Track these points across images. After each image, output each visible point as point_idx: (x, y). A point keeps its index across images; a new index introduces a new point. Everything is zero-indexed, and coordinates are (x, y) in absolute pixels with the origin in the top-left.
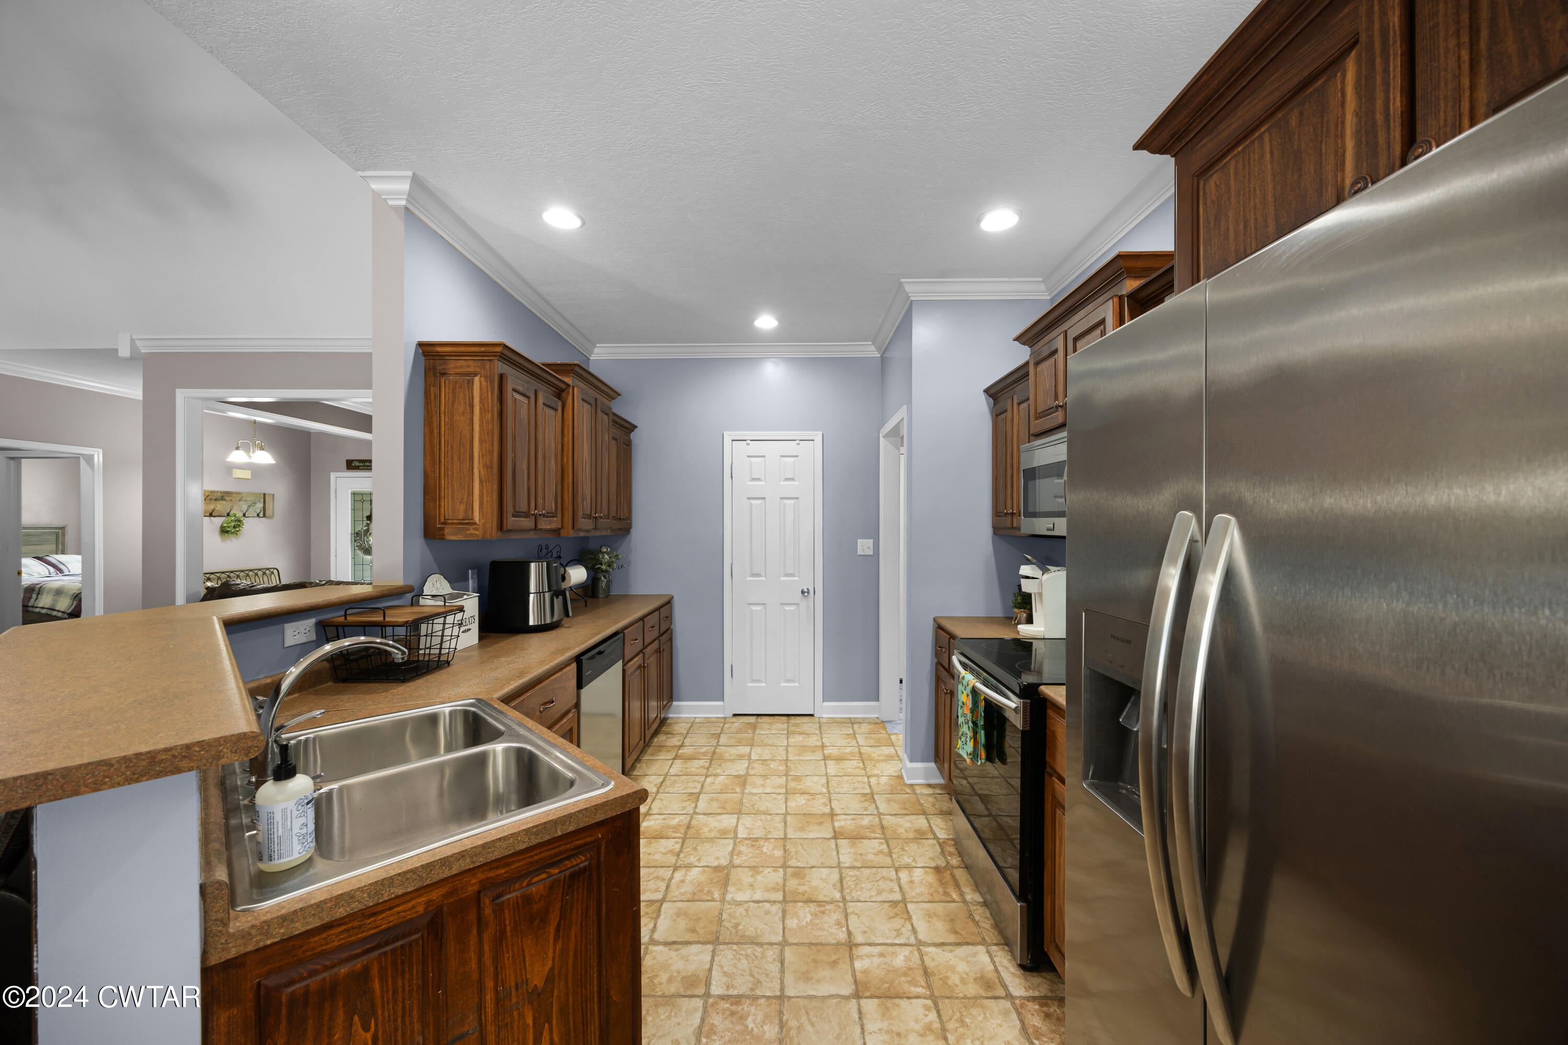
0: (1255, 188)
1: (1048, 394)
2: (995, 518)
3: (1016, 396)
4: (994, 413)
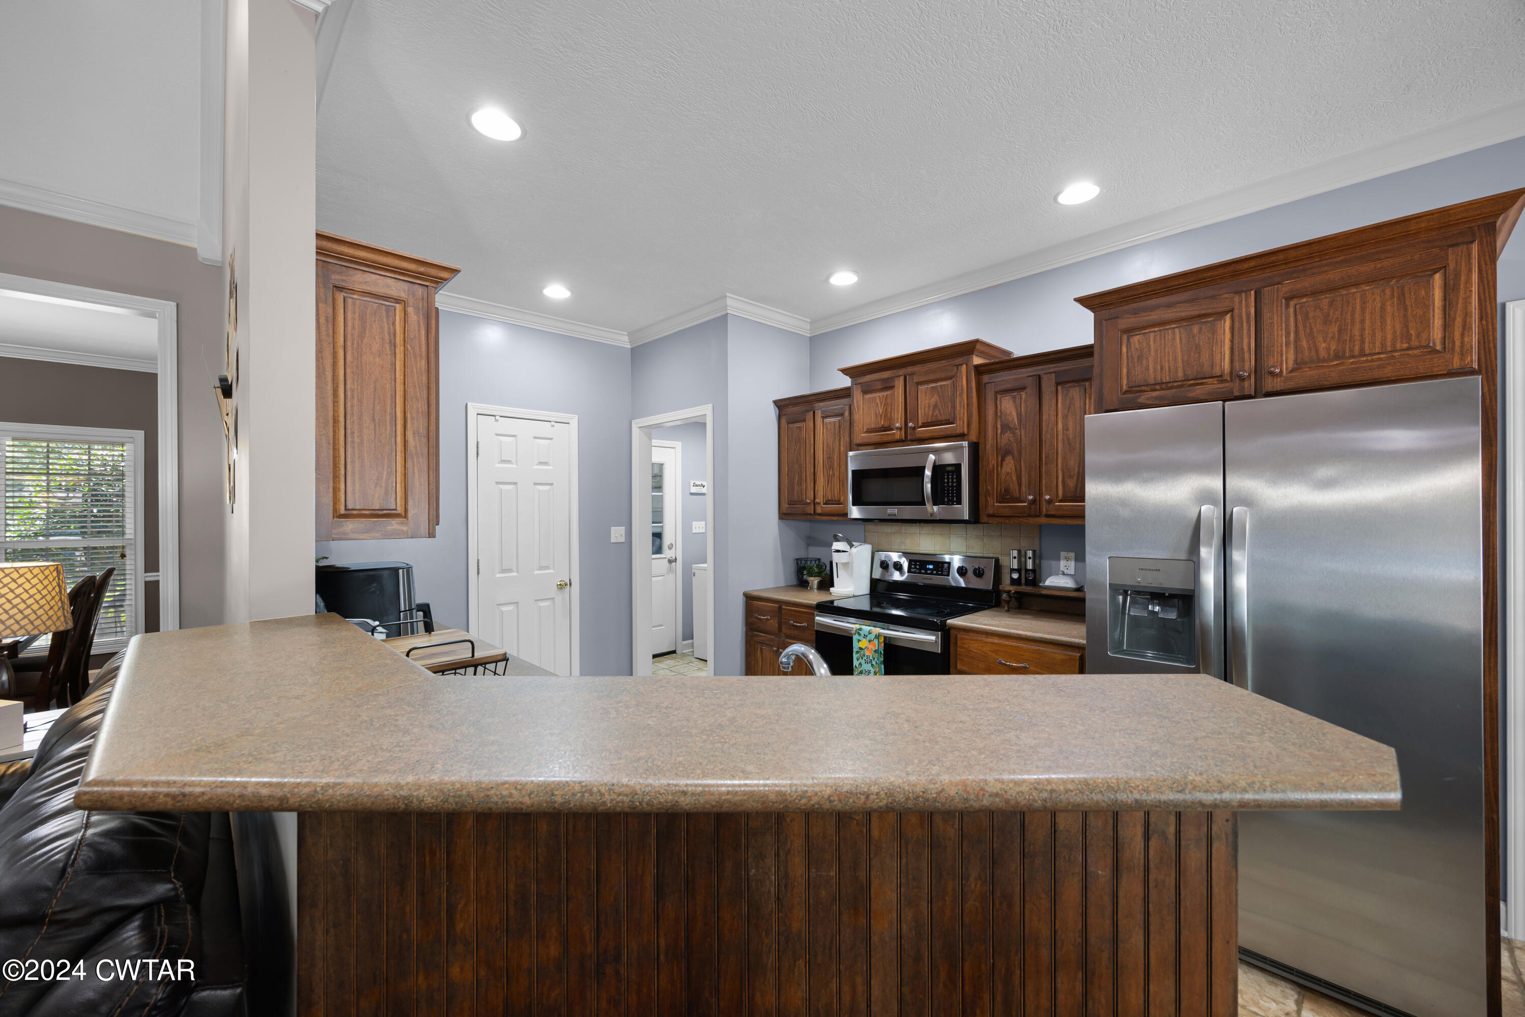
0: (1169, 353)
1: (881, 416)
2: (785, 506)
3: (820, 411)
4: (784, 421)
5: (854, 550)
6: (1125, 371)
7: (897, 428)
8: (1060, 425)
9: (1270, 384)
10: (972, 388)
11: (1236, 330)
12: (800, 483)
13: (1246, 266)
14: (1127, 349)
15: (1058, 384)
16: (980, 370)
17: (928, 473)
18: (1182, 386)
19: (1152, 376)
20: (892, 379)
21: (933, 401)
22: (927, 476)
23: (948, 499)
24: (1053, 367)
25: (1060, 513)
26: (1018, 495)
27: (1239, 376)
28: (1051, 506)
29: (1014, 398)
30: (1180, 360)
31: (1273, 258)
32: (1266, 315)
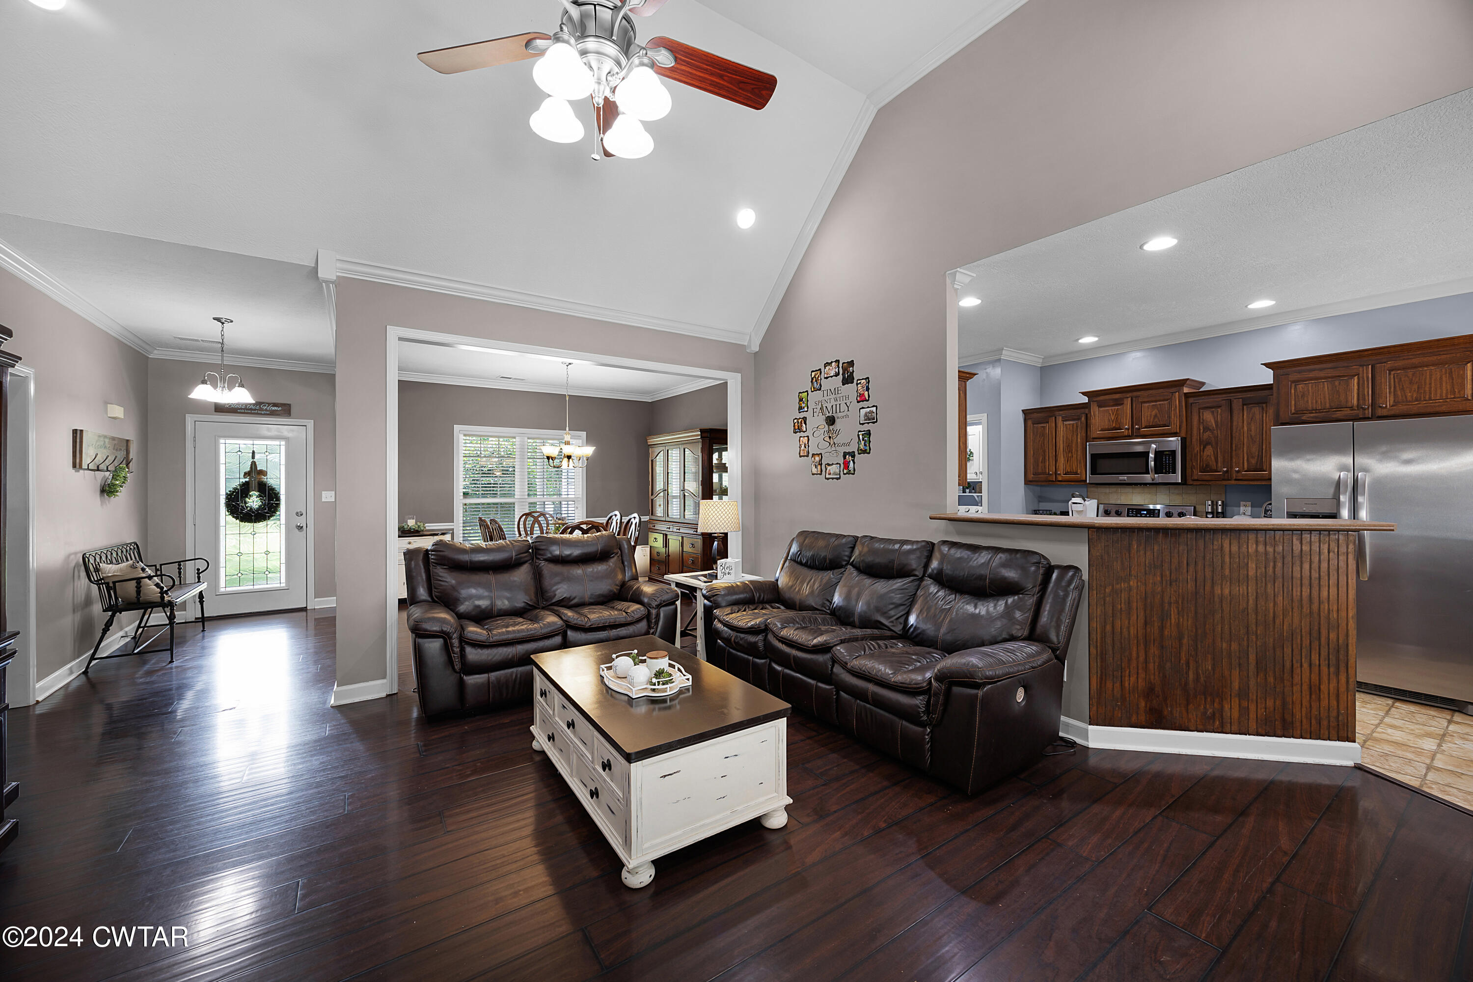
0: (1321, 394)
1: (1113, 422)
2: (1031, 476)
3: (1061, 417)
4: (1030, 423)
5: (1087, 503)
6: (1293, 402)
7: (1126, 429)
8: (1246, 428)
9: (1380, 412)
10: (1182, 406)
11: (1361, 384)
12: (1044, 461)
13: (1366, 353)
14: (1295, 391)
15: (1243, 405)
16: (1187, 395)
17: (1152, 455)
18: (1328, 412)
19: (1311, 406)
20: (1122, 399)
21: (1154, 413)
22: (1151, 457)
23: (1166, 470)
24: (1239, 395)
25: (1246, 478)
26: (1215, 468)
27: (1362, 408)
28: (1239, 474)
29: (1213, 412)
30: (1327, 398)
31: (1382, 351)
32: (1378, 378)
